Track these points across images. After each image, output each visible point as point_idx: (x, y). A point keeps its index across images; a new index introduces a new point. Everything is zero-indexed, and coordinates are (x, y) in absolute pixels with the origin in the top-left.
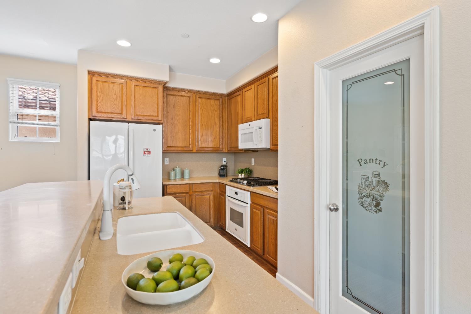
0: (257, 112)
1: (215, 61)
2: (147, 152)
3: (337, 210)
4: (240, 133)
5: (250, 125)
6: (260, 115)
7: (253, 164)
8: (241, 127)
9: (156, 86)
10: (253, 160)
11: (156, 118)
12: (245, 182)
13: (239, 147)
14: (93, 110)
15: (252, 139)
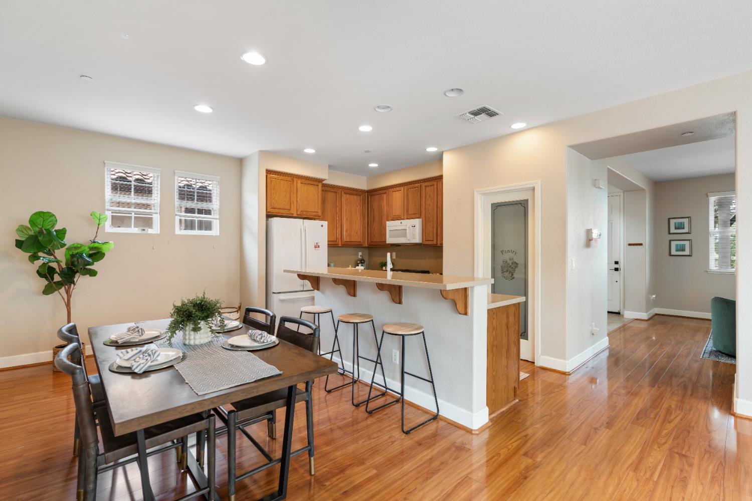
0: (407, 211)
1: (373, 165)
2: (317, 246)
4: (388, 229)
5: (401, 223)
6: (411, 214)
7: (394, 257)
8: (389, 223)
9: (317, 184)
10: (394, 254)
11: (316, 214)
13: (387, 242)
14: (268, 206)
15: (405, 235)
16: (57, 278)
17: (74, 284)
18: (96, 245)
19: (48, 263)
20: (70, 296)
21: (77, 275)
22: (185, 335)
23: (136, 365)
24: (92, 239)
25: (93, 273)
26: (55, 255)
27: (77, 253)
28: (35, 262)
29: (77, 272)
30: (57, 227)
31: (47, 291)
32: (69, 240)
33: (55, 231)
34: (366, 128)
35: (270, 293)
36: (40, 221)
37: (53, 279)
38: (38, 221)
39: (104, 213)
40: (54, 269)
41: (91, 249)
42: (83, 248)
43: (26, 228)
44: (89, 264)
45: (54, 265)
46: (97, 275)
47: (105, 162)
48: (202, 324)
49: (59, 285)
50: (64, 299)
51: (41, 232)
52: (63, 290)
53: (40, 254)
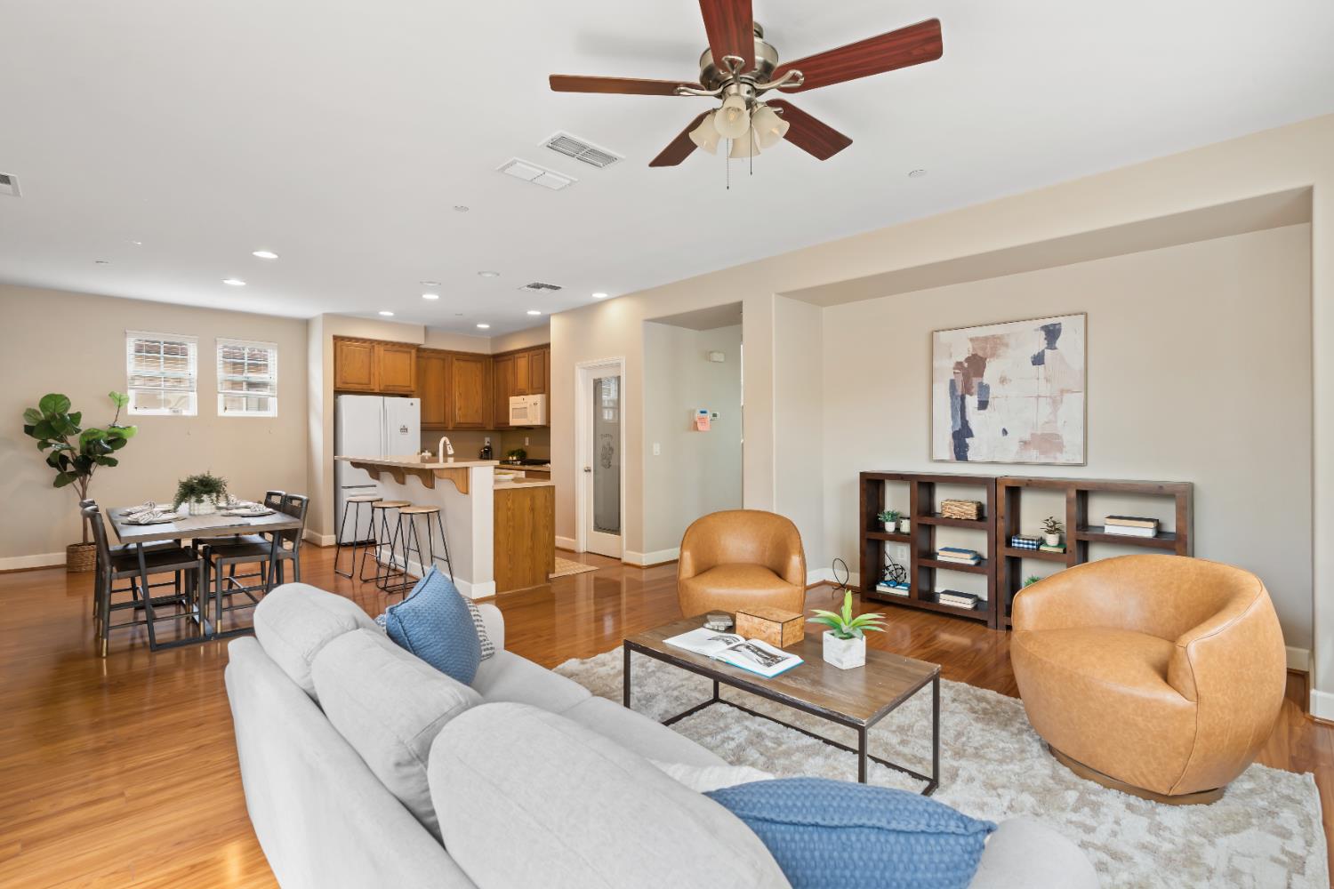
0: (531, 385)
1: (483, 326)
2: (404, 430)
3: (590, 471)
4: (511, 407)
5: (522, 399)
7: (527, 444)
8: (512, 400)
9: (408, 350)
10: (527, 439)
11: (409, 389)
12: (519, 462)
13: (511, 424)
14: (338, 380)
15: (525, 416)
16: (70, 468)
17: (91, 475)
18: (116, 430)
19: (60, 450)
20: (86, 488)
21: (94, 464)
22: (190, 506)
23: (141, 519)
24: (111, 423)
25: (113, 463)
26: (69, 441)
27: (94, 440)
28: (45, 450)
29: (94, 461)
30: (71, 411)
31: (59, 483)
32: (84, 425)
33: (69, 415)
34: (431, 297)
35: (339, 487)
36: (52, 404)
37: (65, 469)
38: (50, 405)
39: (126, 392)
40: (67, 458)
41: (110, 434)
42: (100, 434)
43: (35, 412)
44: (107, 451)
45: (66, 453)
46: (118, 466)
47: (127, 331)
48: (205, 497)
49: (73, 475)
50: (78, 491)
51: (53, 417)
52: (77, 482)
53: (50, 441)
